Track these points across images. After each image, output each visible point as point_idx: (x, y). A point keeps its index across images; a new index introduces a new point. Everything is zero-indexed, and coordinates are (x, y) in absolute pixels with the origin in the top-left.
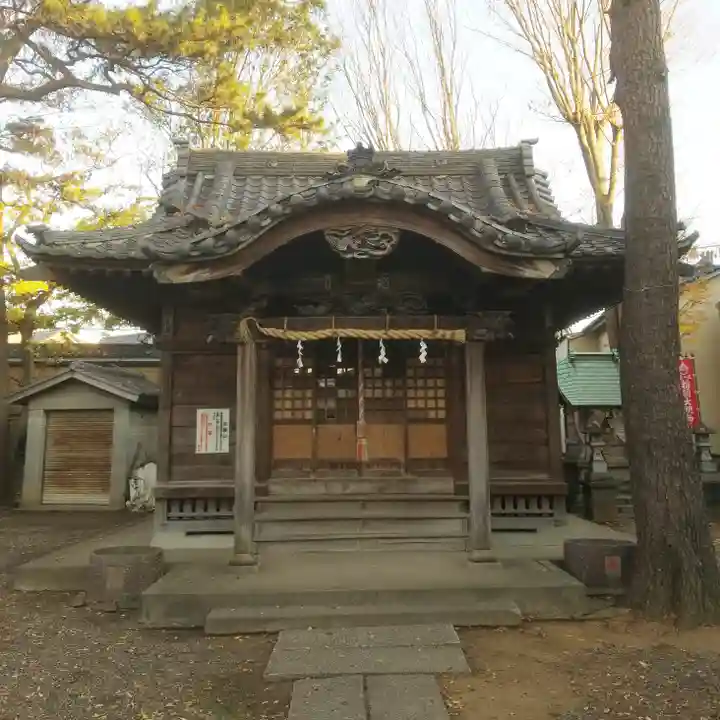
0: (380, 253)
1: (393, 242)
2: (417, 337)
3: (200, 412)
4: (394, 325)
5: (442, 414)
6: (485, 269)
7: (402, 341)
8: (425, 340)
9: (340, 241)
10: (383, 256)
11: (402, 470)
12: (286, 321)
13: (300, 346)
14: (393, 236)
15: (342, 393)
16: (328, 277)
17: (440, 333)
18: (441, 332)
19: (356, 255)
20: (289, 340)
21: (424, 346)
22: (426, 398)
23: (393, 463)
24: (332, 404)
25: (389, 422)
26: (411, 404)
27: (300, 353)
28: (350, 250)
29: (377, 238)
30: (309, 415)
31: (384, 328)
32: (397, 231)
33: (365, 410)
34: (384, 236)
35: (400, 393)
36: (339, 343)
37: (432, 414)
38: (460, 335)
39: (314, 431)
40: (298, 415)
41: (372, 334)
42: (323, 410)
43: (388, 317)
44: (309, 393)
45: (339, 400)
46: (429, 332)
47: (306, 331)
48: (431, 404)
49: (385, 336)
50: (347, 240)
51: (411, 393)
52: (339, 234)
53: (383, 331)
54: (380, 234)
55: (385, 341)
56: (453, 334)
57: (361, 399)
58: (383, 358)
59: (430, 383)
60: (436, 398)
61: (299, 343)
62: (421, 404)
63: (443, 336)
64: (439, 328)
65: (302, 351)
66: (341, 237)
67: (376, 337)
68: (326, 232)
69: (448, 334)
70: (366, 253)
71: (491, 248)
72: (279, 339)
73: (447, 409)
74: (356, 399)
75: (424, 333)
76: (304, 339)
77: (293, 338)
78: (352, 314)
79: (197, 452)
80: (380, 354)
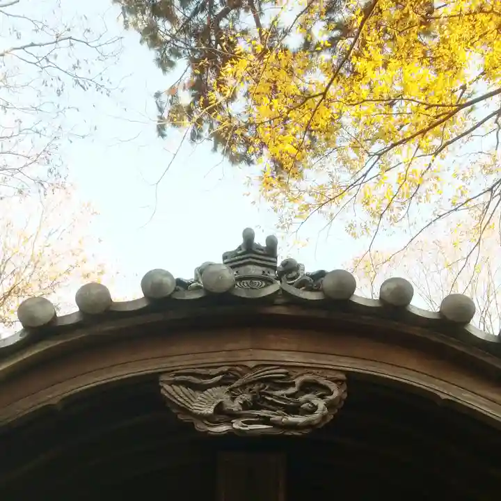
0: (300, 419)
9: (199, 396)
14: (333, 387)
19: (237, 424)
28: (222, 414)
29: (291, 390)
32: (342, 376)
50: (220, 394)
52: (198, 381)
54: (298, 381)
66: (202, 388)
68: (165, 378)
70: (264, 420)
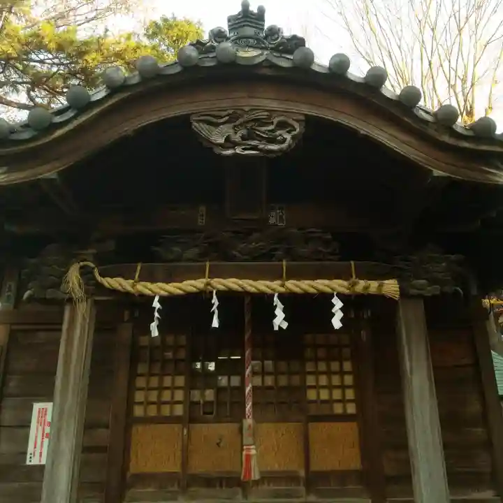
0: (275, 147)
1: (294, 133)
2: (329, 290)
3: (37, 406)
4: (294, 274)
5: (351, 409)
6: (437, 173)
7: (306, 295)
8: (340, 296)
9: (215, 131)
10: (280, 150)
11: (302, 488)
12: (139, 268)
13: (156, 304)
14: (296, 124)
15: (223, 381)
16: (203, 209)
17: (361, 285)
18: (362, 283)
19: (238, 150)
20: (142, 295)
21: (338, 304)
22: (330, 387)
23: (291, 478)
24: (210, 395)
25: (284, 420)
26: (312, 395)
27: (156, 315)
28: (229, 143)
29: (271, 127)
30: (179, 410)
31: (280, 277)
32: (302, 118)
33: (254, 404)
34: (282, 125)
35: (296, 380)
36: (215, 301)
37: (338, 409)
38: (391, 287)
39: (185, 431)
40: (166, 411)
41: (262, 285)
42: (198, 403)
43: (284, 263)
44: (180, 381)
45: (220, 391)
46: (345, 283)
47: (167, 282)
48: (337, 394)
49: (282, 290)
50: (227, 130)
51: (310, 380)
52: (215, 120)
53: (279, 282)
54: (276, 121)
55: (281, 297)
56: (381, 286)
57: (248, 389)
58: (280, 321)
59: (335, 366)
60: (343, 387)
61: (157, 299)
62: (324, 395)
63: (366, 288)
64: (360, 277)
65: (159, 311)
66: (217, 125)
67: (269, 291)
68: (194, 118)
69: (373, 286)
70: (254, 148)
71: (446, 139)
72: (127, 294)
73: (358, 401)
74: (241, 389)
75: (339, 285)
76: (164, 293)
77: (147, 292)
78: (233, 258)
79: (28, 463)
80: (275, 316)
